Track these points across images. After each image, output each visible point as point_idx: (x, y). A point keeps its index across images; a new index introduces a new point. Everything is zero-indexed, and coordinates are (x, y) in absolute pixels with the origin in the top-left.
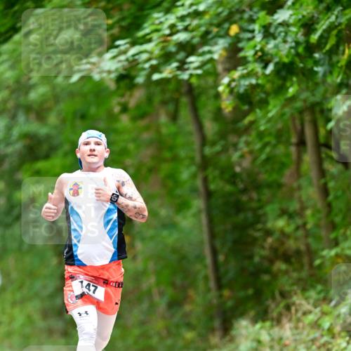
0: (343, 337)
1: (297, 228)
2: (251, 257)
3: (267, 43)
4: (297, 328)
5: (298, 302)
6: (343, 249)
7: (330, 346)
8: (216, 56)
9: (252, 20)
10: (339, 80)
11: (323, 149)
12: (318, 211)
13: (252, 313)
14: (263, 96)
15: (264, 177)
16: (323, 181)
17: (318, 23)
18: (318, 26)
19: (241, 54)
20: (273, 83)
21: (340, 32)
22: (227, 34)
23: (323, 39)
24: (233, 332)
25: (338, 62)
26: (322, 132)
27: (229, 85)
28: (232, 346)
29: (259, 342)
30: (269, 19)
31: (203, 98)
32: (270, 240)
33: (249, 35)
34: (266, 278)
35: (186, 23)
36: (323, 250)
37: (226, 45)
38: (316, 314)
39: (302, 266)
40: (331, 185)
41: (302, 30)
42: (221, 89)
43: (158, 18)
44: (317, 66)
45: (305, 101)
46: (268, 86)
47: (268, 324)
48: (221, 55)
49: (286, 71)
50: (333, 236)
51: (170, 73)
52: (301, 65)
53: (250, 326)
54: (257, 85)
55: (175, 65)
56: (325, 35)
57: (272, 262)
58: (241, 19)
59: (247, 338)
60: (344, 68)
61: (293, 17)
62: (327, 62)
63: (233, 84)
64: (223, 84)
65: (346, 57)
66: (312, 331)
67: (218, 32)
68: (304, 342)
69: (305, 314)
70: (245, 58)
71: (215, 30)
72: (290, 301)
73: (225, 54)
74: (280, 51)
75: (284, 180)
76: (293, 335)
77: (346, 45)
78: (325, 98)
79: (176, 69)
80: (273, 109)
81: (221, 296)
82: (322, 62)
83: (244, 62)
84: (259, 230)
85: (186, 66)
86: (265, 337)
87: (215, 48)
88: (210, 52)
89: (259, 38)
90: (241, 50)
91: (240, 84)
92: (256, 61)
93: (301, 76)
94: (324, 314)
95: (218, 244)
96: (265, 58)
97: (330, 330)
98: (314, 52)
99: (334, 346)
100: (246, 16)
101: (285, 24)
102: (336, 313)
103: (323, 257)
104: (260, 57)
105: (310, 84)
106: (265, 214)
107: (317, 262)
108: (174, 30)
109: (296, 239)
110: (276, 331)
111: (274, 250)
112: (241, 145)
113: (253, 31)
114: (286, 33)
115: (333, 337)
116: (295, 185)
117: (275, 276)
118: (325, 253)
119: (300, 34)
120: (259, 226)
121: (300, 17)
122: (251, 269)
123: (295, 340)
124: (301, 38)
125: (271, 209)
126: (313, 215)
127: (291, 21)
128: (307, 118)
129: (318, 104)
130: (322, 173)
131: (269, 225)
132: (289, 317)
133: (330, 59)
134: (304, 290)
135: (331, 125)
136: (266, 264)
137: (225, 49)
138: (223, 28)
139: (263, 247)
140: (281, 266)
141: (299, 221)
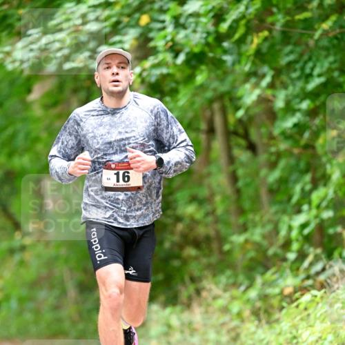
0: (253, 321)
1: (207, 214)
2: (161, 243)
3: (178, 33)
4: (206, 312)
5: (208, 287)
7: (239, 330)
8: (126, 46)
9: (163, 11)
10: (247, 68)
11: (233, 137)
12: (227, 198)
13: (162, 298)
14: (173, 85)
16: (231, 168)
17: (227, 13)
18: (227, 17)
19: (152, 44)
20: (183, 72)
21: (249, 21)
22: (137, 25)
23: (233, 29)
25: (247, 51)
26: (231, 119)
27: (140, 75)
29: (169, 326)
30: (179, 10)
32: (180, 227)
33: (159, 25)
34: (176, 263)
36: (233, 234)
37: (137, 35)
38: (225, 299)
39: (211, 252)
40: (240, 172)
41: (212, 21)
44: (225, 55)
45: (215, 90)
46: (178, 76)
47: (178, 308)
48: (131, 45)
49: (196, 60)
50: (241, 221)
52: (211, 55)
53: (160, 310)
54: (168, 75)
56: (235, 25)
57: (181, 247)
58: (151, 9)
59: (157, 322)
60: (252, 58)
61: (203, 8)
62: (236, 51)
63: (145, 74)
64: (135, 73)
65: (254, 46)
67: (129, 22)
68: (213, 326)
69: (215, 298)
70: (155, 48)
71: (125, 20)
72: (199, 285)
73: (135, 43)
74: (190, 40)
76: (204, 319)
77: (255, 34)
78: (234, 87)
80: (183, 98)
82: (231, 51)
83: (154, 51)
84: (169, 217)
86: (175, 321)
87: (126, 38)
88: (120, 42)
89: (170, 29)
90: (151, 40)
91: (151, 73)
92: (166, 51)
93: (211, 66)
94: (233, 298)
97: (239, 314)
98: (223, 41)
99: (242, 331)
100: (156, 6)
101: (196, 15)
102: (245, 298)
103: (232, 243)
104: (171, 47)
105: (219, 72)
106: (175, 201)
109: (207, 225)
110: (186, 316)
111: (184, 236)
113: (163, 22)
114: (197, 24)
115: (243, 321)
116: (205, 171)
117: (185, 262)
118: (234, 238)
119: (210, 24)
120: (170, 212)
121: (210, 7)
122: (162, 255)
123: (205, 325)
124: (211, 28)
125: (181, 196)
126: (223, 201)
127: (202, 11)
128: (216, 106)
129: (228, 93)
130: (231, 160)
131: (179, 211)
133: (239, 48)
134: (214, 275)
135: (240, 113)
136: (176, 250)
137: (137, 39)
138: (134, 18)
139: (173, 233)
140: (191, 251)
141: (208, 208)
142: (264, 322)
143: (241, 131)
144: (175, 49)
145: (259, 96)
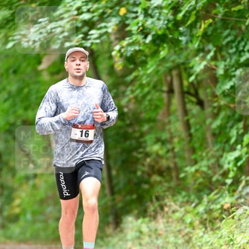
0: (200, 229)
1: (168, 151)
2: (135, 172)
3: (146, 21)
4: (168, 222)
5: (168, 204)
6: (200, 167)
7: (191, 235)
8: (110, 30)
9: (136, 5)
10: (196, 46)
11: (186, 95)
12: (183, 140)
13: (136, 212)
14: (144, 58)
15: (144, 116)
16: (186, 118)
17: (182, 6)
18: (182, 9)
19: (128, 29)
20: (150, 49)
21: (198, 12)
22: (118, 14)
23: (186, 17)
24: (122, 225)
25: (196, 33)
26: (185, 83)
27: (120, 51)
28: (122, 235)
29: (141, 232)
30: (148, 4)
31: (100, 59)
32: (148, 160)
33: (134, 15)
34: (146, 186)
35: (89, 7)
36: (186, 166)
37: (117, 22)
38: (181, 212)
39: (171, 178)
40: (192, 121)
41: (171, 11)
42: (114, 53)
43: (69, 3)
44: (181, 36)
45: (173, 61)
46: (147, 51)
47: (147, 219)
48: (113, 29)
49: (160, 40)
50: (193, 157)
51: (77, 42)
52: (171, 36)
53: (134, 221)
54: (140, 50)
55: (81, 36)
56: (187, 15)
57: (150, 175)
58: (128, 4)
59: (132, 229)
60: (200, 38)
61: (165, 2)
62: (188, 34)
63: (123, 50)
64: (115, 50)
65: (202, 30)
66: (179, 225)
67: (111, 13)
68: (173, 232)
69: (174, 212)
70: (130, 31)
71: (109, 11)
72: (162, 203)
73: (116, 28)
74: (155, 26)
75: (159, 117)
76: (165, 227)
77: (203, 21)
78: (187, 59)
79: (81, 39)
80: (151, 68)
81: (114, 200)
82: (185, 34)
83: (129, 34)
84: (141, 153)
85: (89, 37)
86: (145, 229)
87: (109, 25)
88: (105, 27)
89: (141, 18)
90: (128, 25)
91: (127, 50)
92: (138, 34)
93: (170, 44)
94: (187, 212)
95: (112, 163)
96: (145, 31)
97: (191, 223)
98: (180, 27)
99: (194, 235)
100: (131, 1)
101: (159, 7)
102: (196, 212)
103: (186, 172)
104: (141, 31)
105: (177, 49)
106: (145, 142)
107: (182, 175)
108: (80, 11)
109: (167, 159)
110: (153, 224)
111: (152, 167)
112: (128, 93)
113: (137, 12)
114: (160, 14)
115: (194, 229)
116: (166, 120)
117: (152, 186)
118: (188, 169)
119: (170, 14)
120: (141, 150)
121: (170, 2)
122: (135, 180)
123: (167, 231)
124: (171, 17)
125: (149, 138)
126: (179, 142)
127: (164, 5)
128: (174, 73)
129: (183, 64)
130: (186, 112)
131: (148, 149)
132: (162, 214)
133: (191, 31)
134: (173, 195)
135: (192, 78)
136: (146, 177)
137: (117, 25)
138: (115, 10)
139: (143, 165)
140: (156, 178)
141: (169, 146)
142: (209, 229)
143: (192, 91)
144: (144, 32)
145: (205, 66)
